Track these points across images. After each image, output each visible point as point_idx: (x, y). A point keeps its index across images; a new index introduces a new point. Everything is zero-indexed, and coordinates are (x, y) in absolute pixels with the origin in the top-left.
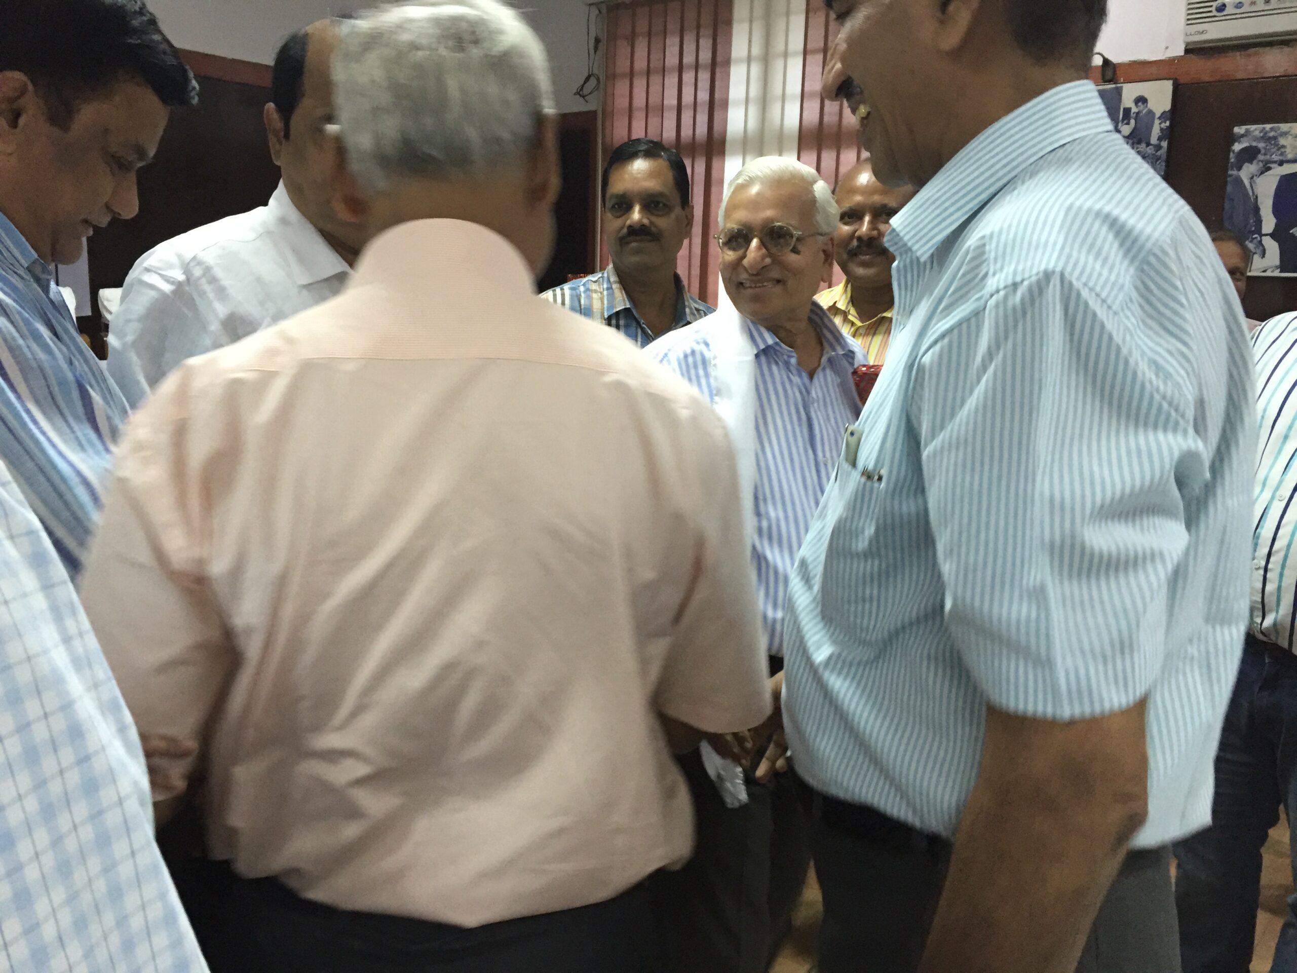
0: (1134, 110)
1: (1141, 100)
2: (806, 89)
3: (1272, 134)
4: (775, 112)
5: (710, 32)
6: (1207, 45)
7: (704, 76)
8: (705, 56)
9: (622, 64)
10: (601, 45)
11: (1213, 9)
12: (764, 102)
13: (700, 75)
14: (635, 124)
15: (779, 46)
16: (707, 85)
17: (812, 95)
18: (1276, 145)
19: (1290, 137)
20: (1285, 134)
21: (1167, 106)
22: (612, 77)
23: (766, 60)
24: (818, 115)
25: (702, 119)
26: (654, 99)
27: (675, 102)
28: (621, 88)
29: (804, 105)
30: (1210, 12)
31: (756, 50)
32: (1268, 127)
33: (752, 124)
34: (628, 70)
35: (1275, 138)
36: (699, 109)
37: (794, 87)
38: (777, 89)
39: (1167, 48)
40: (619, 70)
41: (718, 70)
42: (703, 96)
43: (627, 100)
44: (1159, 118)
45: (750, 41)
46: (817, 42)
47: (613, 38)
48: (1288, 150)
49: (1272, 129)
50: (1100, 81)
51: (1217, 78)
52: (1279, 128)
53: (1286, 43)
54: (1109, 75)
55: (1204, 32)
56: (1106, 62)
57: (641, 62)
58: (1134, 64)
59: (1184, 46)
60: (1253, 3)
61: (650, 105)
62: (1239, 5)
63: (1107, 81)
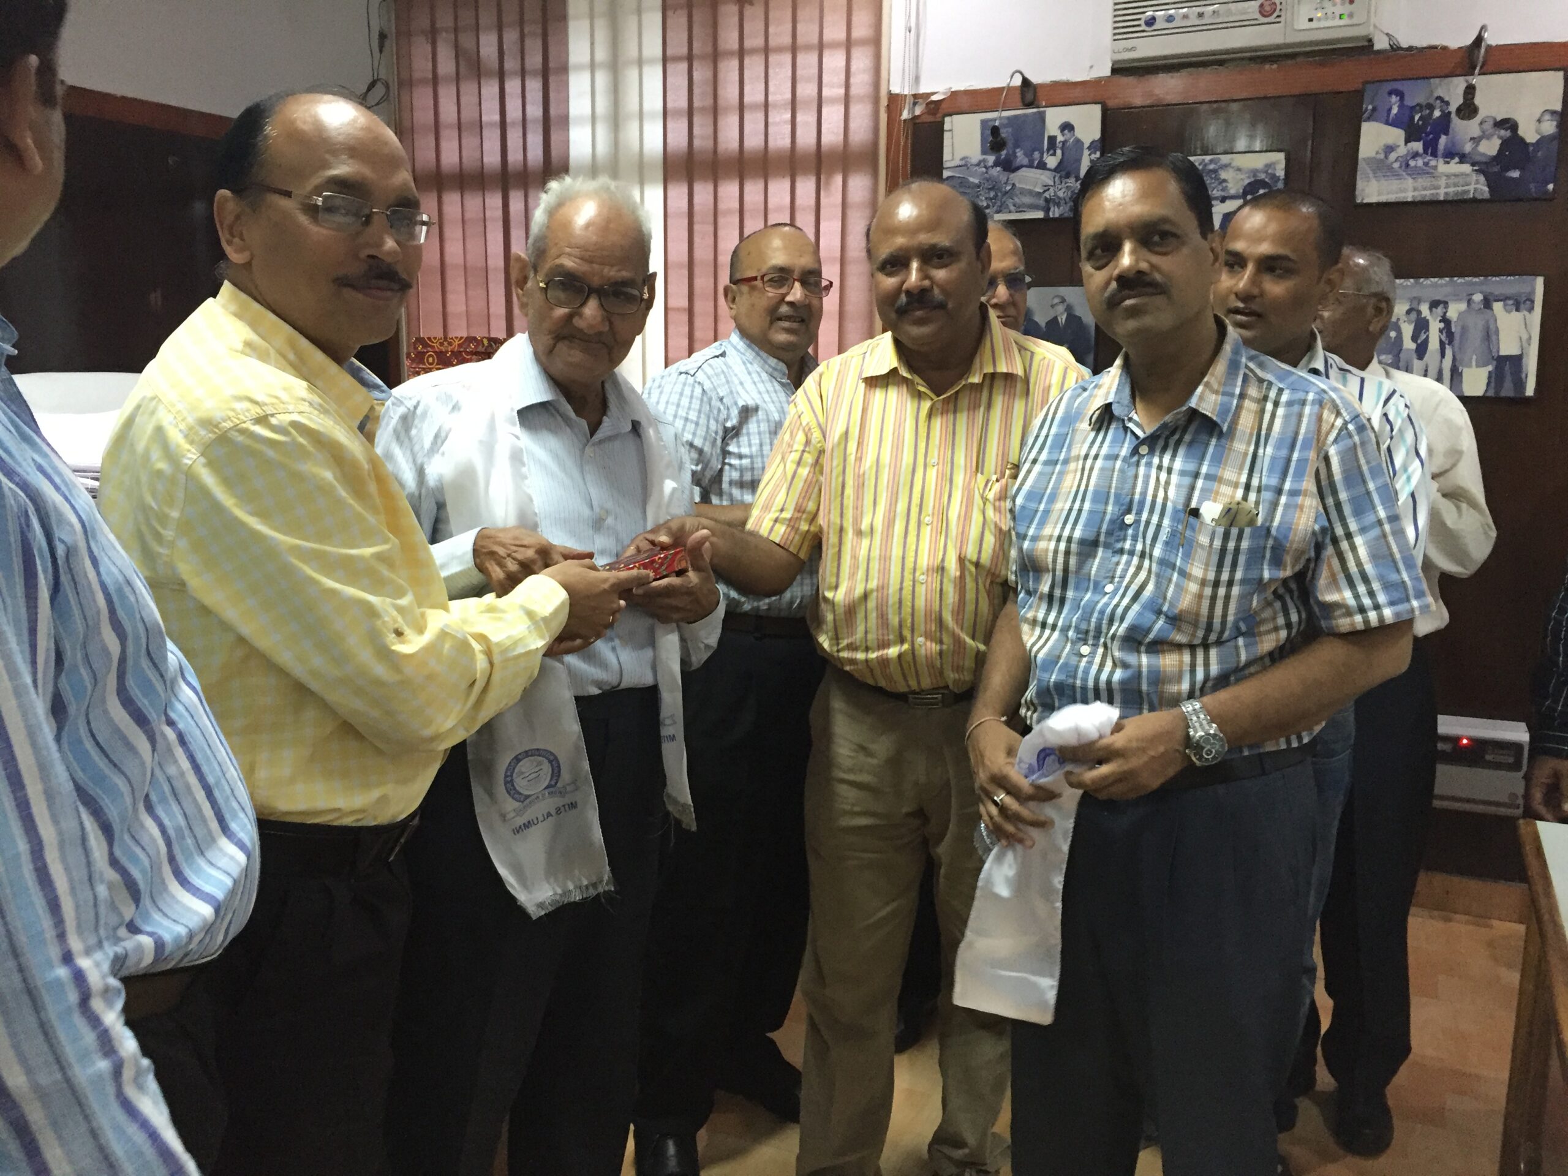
0: (1060, 138)
1: (1067, 127)
2: (669, 105)
3: (1212, 167)
4: (631, 132)
5: (539, 31)
6: (1135, 64)
7: (534, 86)
8: (534, 60)
9: (421, 66)
10: (387, 43)
11: (1142, 22)
12: (616, 121)
13: (528, 83)
14: (444, 145)
15: (630, 50)
16: (539, 95)
17: (677, 113)
18: (1217, 178)
19: (1231, 171)
20: (1225, 166)
21: (1097, 135)
22: (407, 83)
23: (615, 67)
24: (686, 138)
25: (535, 140)
26: (469, 114)
27: (497, 118)
28: (422, 98)
29: (669, 126)
30: (1139, 25)
31: (601, 55)
32: (1208, 158)
33: (602, 147)
34: (430, 76)
35: (1215, 171)
36: (529, 126)
37: (654, 101)
38: (631, 103)
39: (1091, 67)
40: (417, 75)
41: (553, 80)
42: (535, 111)
43: (432, 112)
44: (1089, 148)
45: (592, 44)
46: (678, 46)
47: (405, 34)
48: (1230, 185)
49: (1211, 161)
50: (1020, 104)
51: (1148, 102)
52: (1219, 159)
53: (1221, 63)
54: (1029, 97)
55: (1133, 49)
56: (1026, 82)
57: (446, 65)
58: (1056, 85)
59: (1110, 65)
60: (1185, 17)
61: (462, 120)
62: (1170, 19)
63: (1028, 105)
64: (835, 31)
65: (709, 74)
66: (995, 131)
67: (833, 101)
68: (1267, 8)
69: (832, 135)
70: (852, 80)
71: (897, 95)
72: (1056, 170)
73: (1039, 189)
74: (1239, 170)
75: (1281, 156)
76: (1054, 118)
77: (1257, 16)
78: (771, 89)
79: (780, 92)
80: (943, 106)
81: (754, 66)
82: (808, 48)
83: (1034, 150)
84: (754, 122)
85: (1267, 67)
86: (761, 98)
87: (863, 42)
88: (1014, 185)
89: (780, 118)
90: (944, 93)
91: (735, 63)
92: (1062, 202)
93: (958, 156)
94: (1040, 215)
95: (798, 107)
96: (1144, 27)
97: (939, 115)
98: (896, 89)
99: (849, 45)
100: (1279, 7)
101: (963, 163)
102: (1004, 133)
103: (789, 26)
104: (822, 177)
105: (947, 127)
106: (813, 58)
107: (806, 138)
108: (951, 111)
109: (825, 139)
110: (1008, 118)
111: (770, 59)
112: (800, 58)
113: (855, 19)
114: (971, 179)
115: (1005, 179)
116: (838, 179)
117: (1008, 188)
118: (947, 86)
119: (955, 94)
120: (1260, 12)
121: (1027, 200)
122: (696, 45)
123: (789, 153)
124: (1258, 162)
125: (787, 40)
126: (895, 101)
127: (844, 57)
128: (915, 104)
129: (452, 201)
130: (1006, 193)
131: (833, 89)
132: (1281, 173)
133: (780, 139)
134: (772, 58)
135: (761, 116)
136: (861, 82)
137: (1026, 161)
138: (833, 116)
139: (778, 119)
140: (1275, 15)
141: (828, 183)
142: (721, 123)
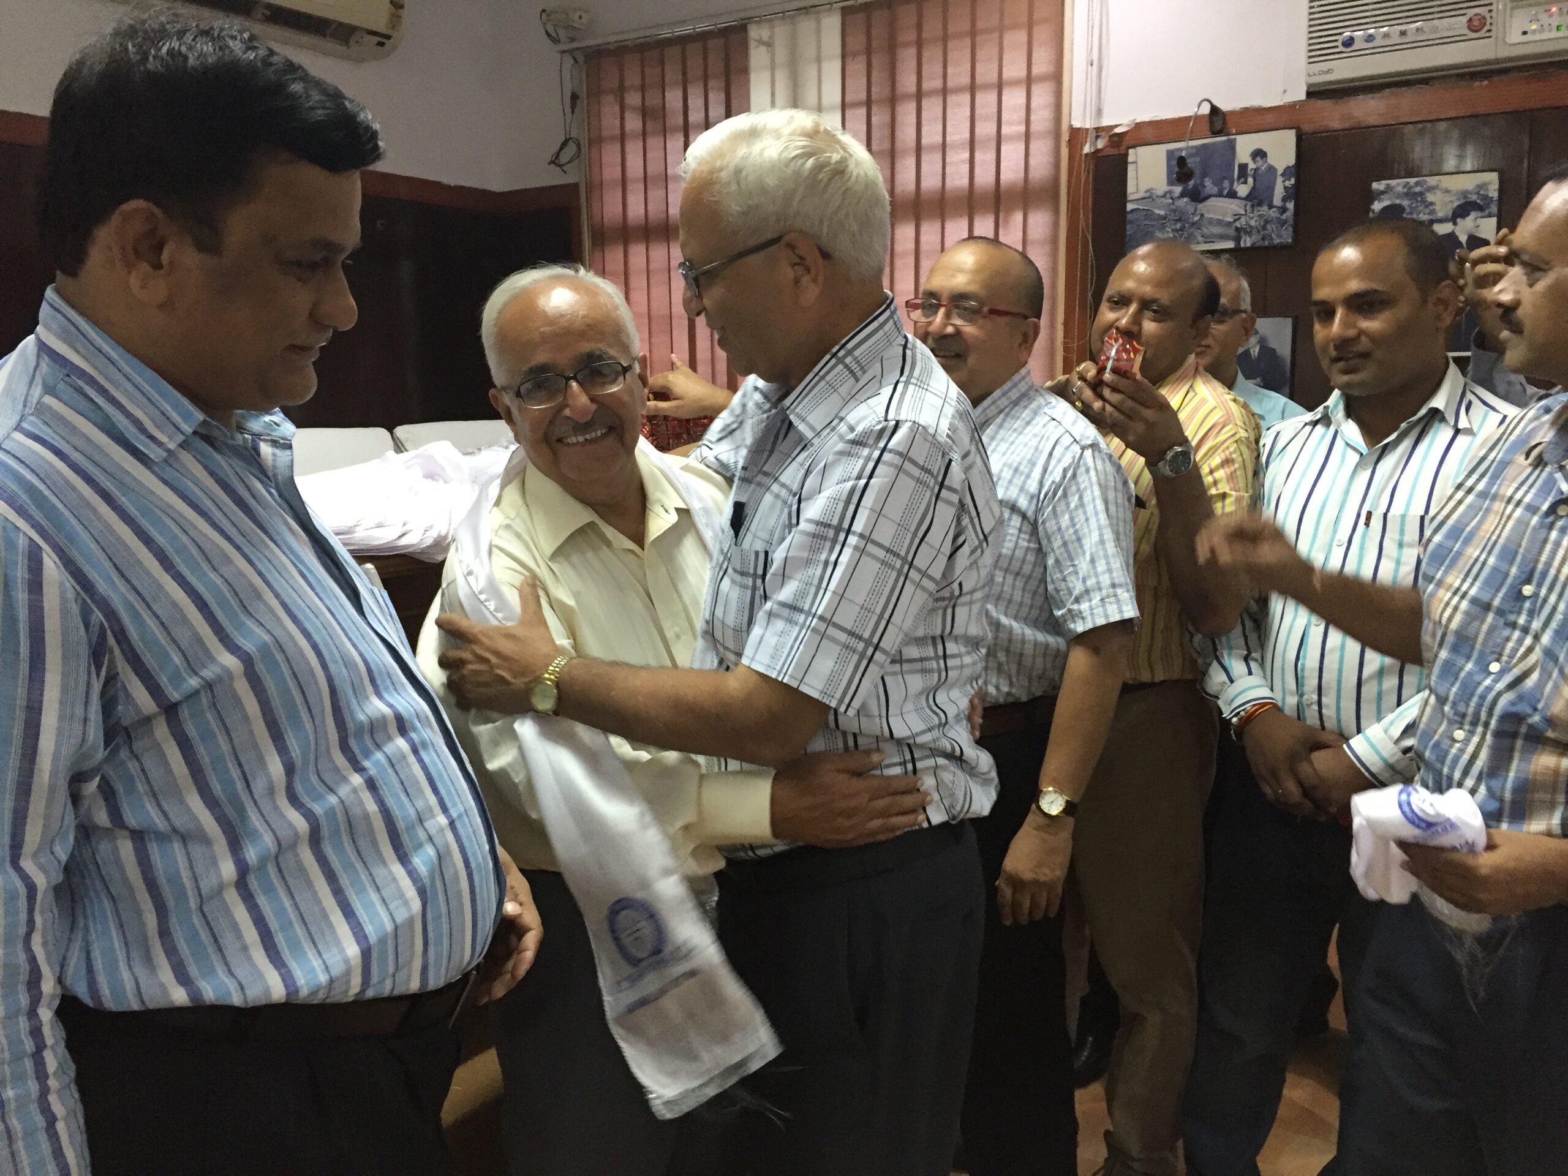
0: (1252, 166)
1: (1259, 154)
3: (1418, 189)
5: (722, 83)
6: (1332, 87)
8: (717, 113)
9: (610, 122)
10: (579, 102)
11: (1339, 44)
14: (630, 198)
15: (810, 98)
18: (1424, 201)
19: (1439, 193)
20: (1431, 189)
22: (596, 141)
26: (654, 168)
28: (610, 155)
30: (1336, 47)
32: (1412, 181)
34: (618, 132)
35: (1421, 194)
39: (1285, 92)
40: (605, 133)
43: (619, 169)
44: (1282, 175)
45: (773, 94)
46: (857, 92)
47: (595, 93)
48: (1437, 208)
49: (1417, 184)
50: (1208, 133)
51: (1347, 125)
52: (1426, 182)
53: (1425, 81)
54: (1218, 126)
55: (1328, 72)
56: (1215, 110)
57: (633, 123)
58: (1246, 111)
59: (1305, 88)
60: (1386, 35)
61: (649, 174)
62: (1370, 38)
63: (1216, 133)
64: (1014, 69)
65: (887, 118)
66: (1182, 161)
67: (1012, 138)
68: (1476, 23)
69: (1012, 171)
70: (1033, 118)
71: (1079, 129)
72: (1248, 198)
73: (1230, 220)
74: (1447, 191)
75: (1493, 177)
76: (1245, 145)
77: (1466, 31)
78: (949, 129)
79: (959, 131)
80: (1127, 138)
81: (932, 108)
82: (986, 87)
83: (1224, 178)
84: (931, 165)
85: (1477, 84)
86: (938, 139)
87: (1043, 78)
88: (1202, 215)
89: (958, 158)
90: (1128, 125)
91: (912, 106)
92: (1254, 231)
93: (1143, 187)
94: (1230, 245)
95: (977, 146)
96: (1341, 49)
97: (1123, 148)
98: (1077, 124)
99: (1029, 81)
100: (1489, 21)
101: (1148, 194)
102: (1191, 163)
103: (969, 65)
104: (1001, 215)
105: (1130, 159)
106: (992, 97)
107: (985, 177)
108: (1134, 142)
109: (1003, 177)
110: (1196, 147)
111: (948, 100)
112: (979, 97)
113: (1035, 55)
114: (1157, 211)
115: (1192, 210)
116: (1018, 217)
117: (1196, 219)
118: (1132, 118)
119: (1139, 126)
120: (1469, 28)
121: (1216, 230)
122: (874, 89)
123: (967, 193)
124: (1467, 183)
125: (966, 80)
126: (1077, 135)
127: (1024, 94)
128: (1097, 137)
129: (637, 252)
130: (1193, 224)
131: (1013, 127)
132: (1494, 194)
133: (958, 179)
134: (950, 99)
135: (938, 157)
136: (1041, 118)
137: (1215, 190)
138: (1012, 154)
139: (955, 159)
140: (1485, 29)
141: (1006, 222)
142: (898, 166)
